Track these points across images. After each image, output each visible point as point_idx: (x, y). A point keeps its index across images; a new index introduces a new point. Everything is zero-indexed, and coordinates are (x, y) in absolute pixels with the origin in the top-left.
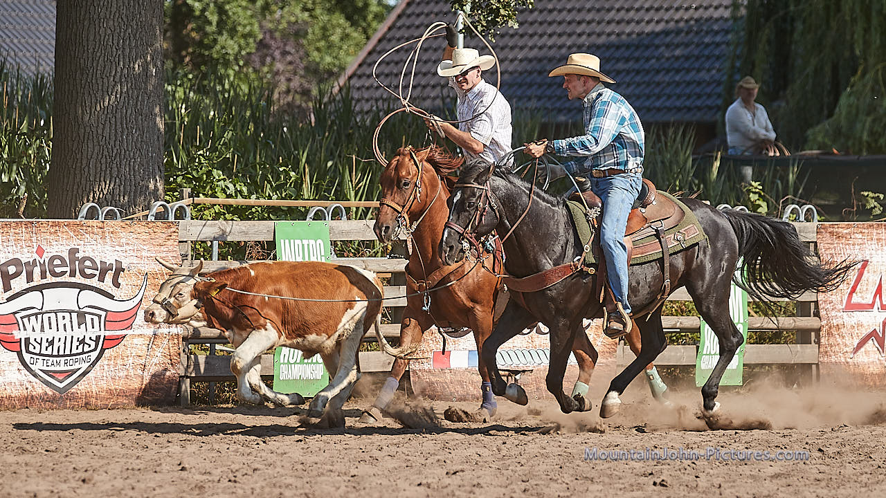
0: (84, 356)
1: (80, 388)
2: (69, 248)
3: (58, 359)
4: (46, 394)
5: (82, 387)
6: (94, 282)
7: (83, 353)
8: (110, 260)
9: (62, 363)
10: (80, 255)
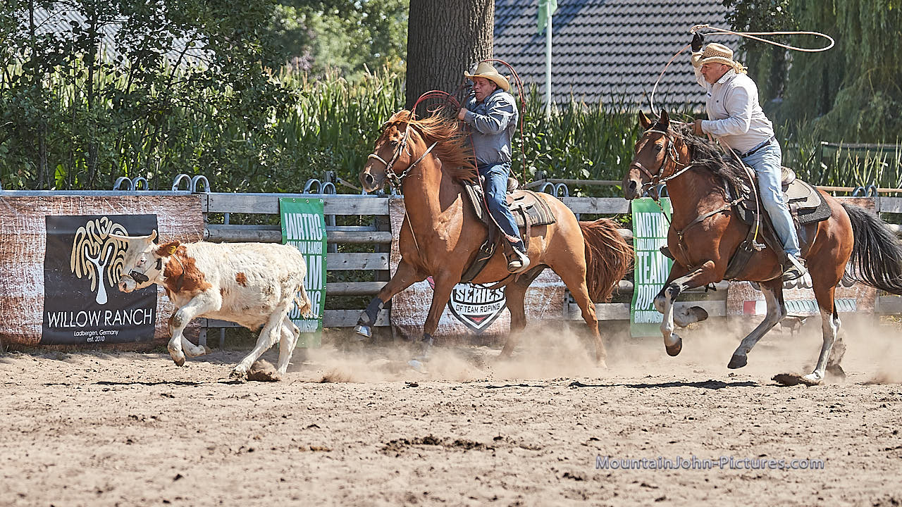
0: (494, 304)
3: (477, 306)
4: (468, 334)
5: (493, 328)
7: (494, 302)
9: (479, 309)
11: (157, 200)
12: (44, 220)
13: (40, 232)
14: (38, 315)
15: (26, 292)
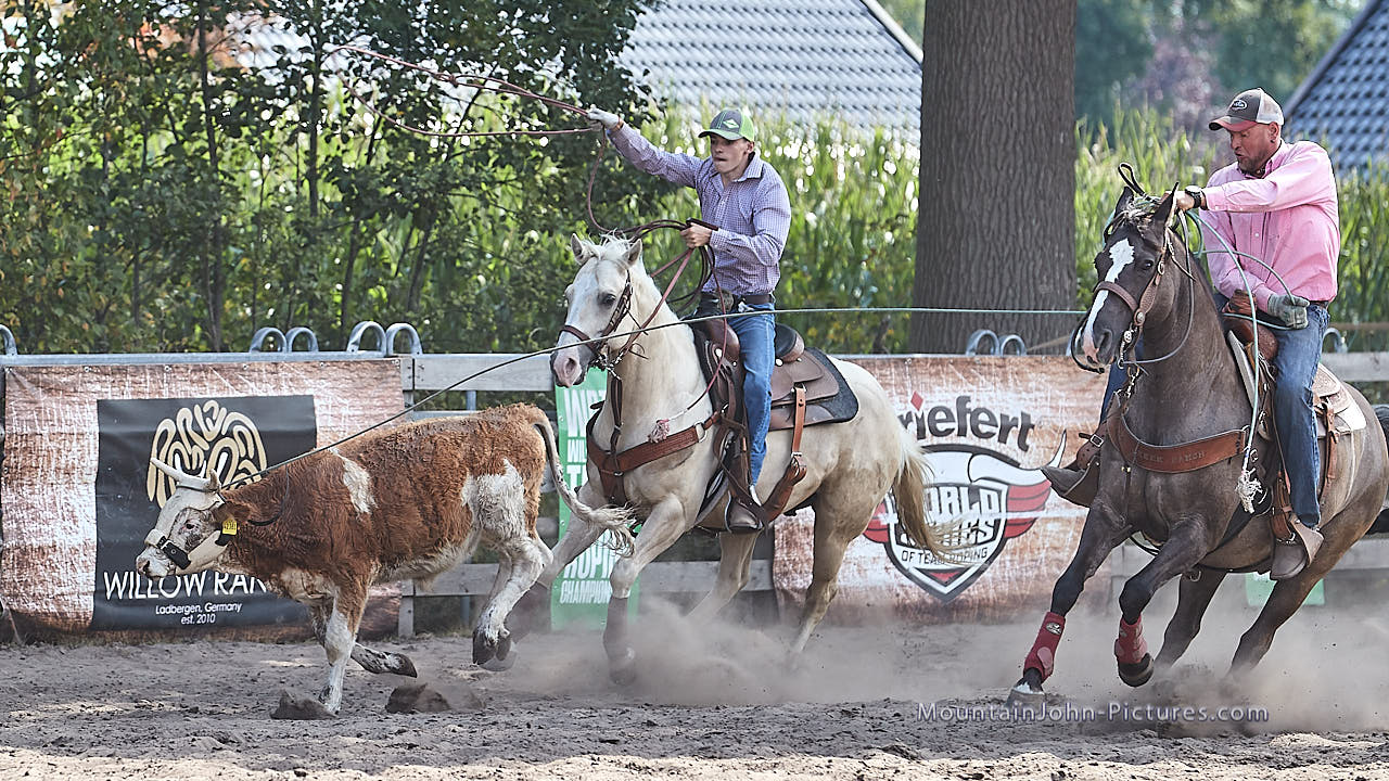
0: (977, 548)
1: (972, 594)
2: (957, 396)
4: (924, 602)
5: (974, 592)
6: (992, 444)
7: (976, 544)
8: (1014, 412)
10: (972, 406)
11: (314, 368)
12: (95, 407)
13: (85, 430)
14: (86, 578)
15: (60, 538)
